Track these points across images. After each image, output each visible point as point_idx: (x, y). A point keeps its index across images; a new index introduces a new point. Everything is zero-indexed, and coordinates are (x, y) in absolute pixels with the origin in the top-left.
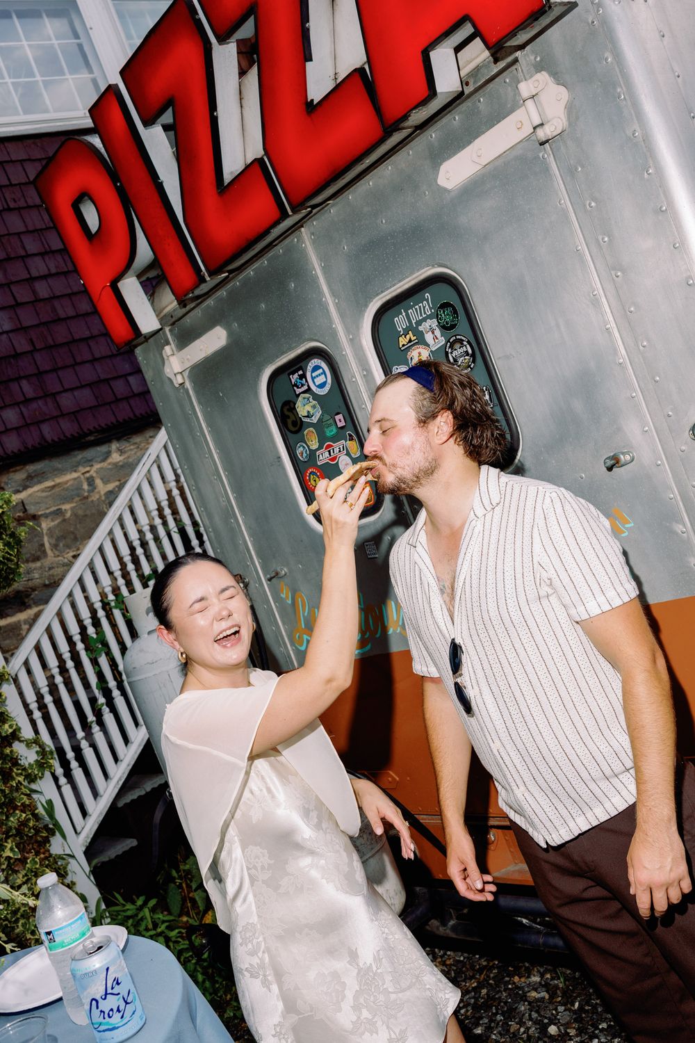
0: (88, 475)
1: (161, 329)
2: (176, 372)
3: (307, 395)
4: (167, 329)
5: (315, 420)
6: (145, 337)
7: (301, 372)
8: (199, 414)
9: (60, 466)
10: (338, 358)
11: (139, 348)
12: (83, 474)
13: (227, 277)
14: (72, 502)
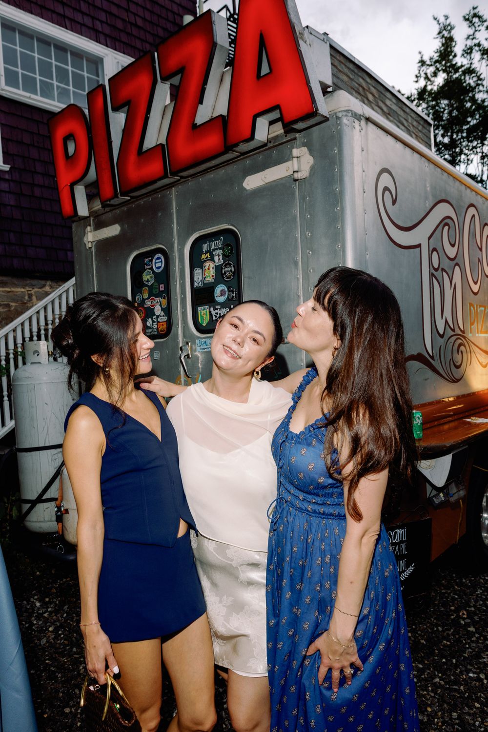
0: (30, 292)
1: (89, 217)
2: (89, 240)
3: (150, 271)
4: (92, 219)
5: (150, 284)
6: (79, 218)
7: (150, 258)
8: (94, 267)
9: (16, 283)
10: (170, 257)
11: (75, 223)
12: (27, 291)
13: (129, 200)
14: (16, 303)
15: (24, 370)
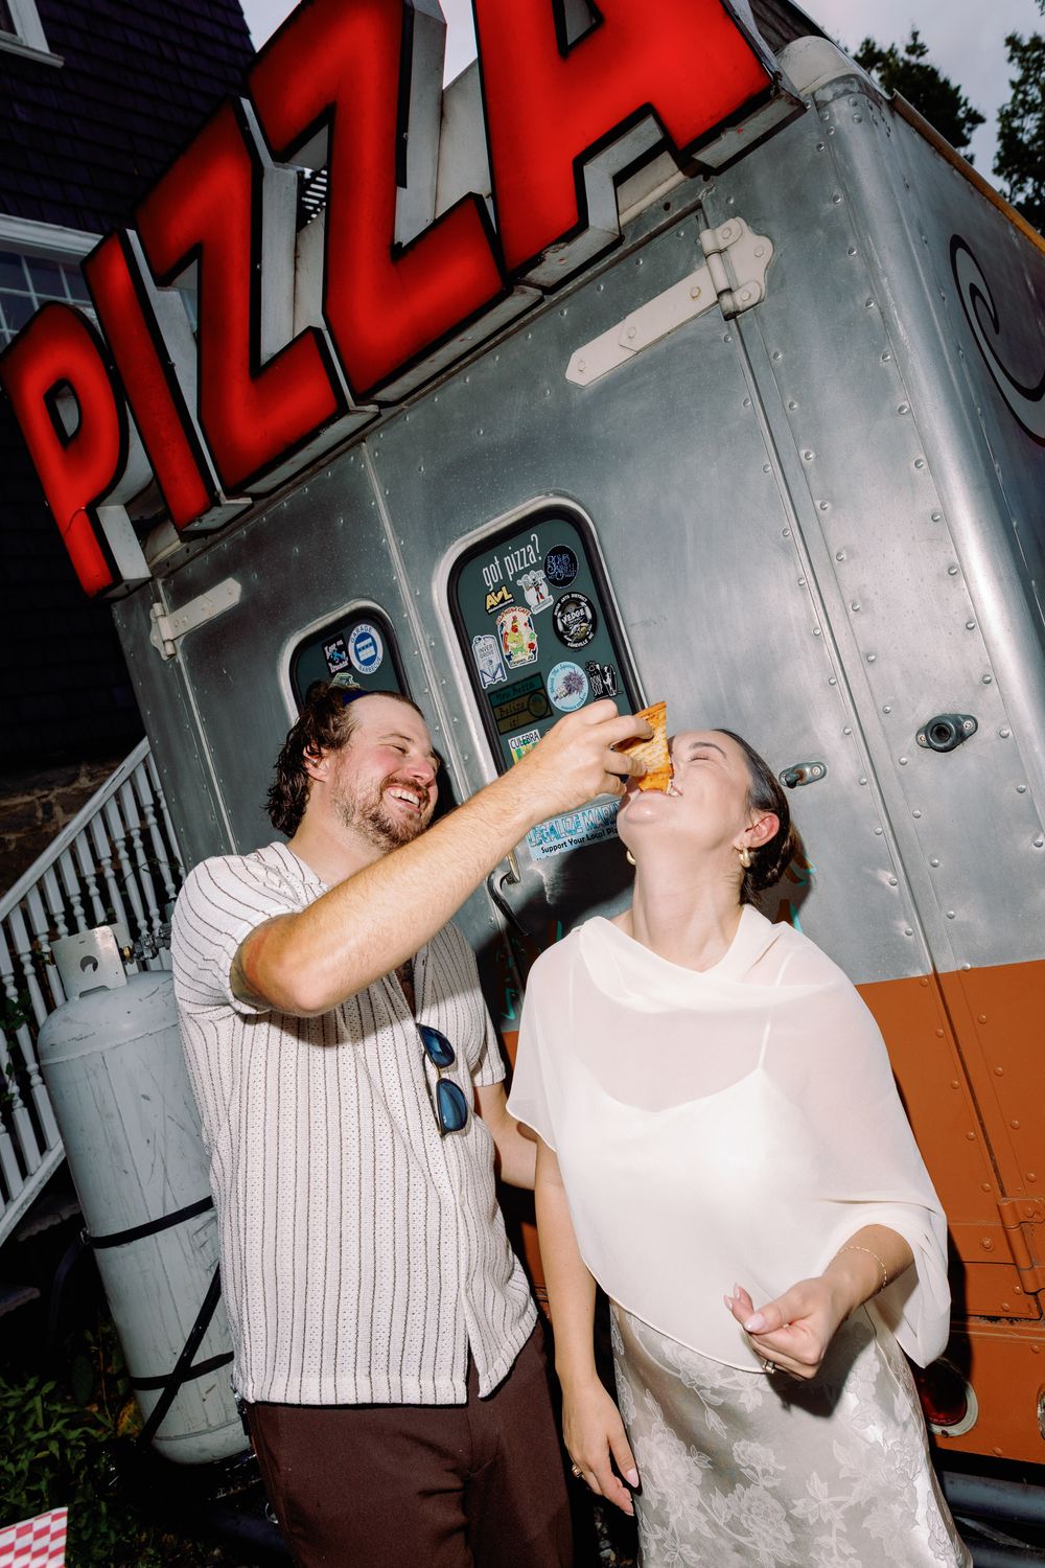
0: (44, 800)
1: (152, 579)
2: (165, 638)
4: (160, 582)
6: (127, 586)
7: (340, 643)
8: (192, 699)
10: (395, 625)
11: (119, 604)
12: (39, 798)
14: (20, 832)
15: (66, 1020)
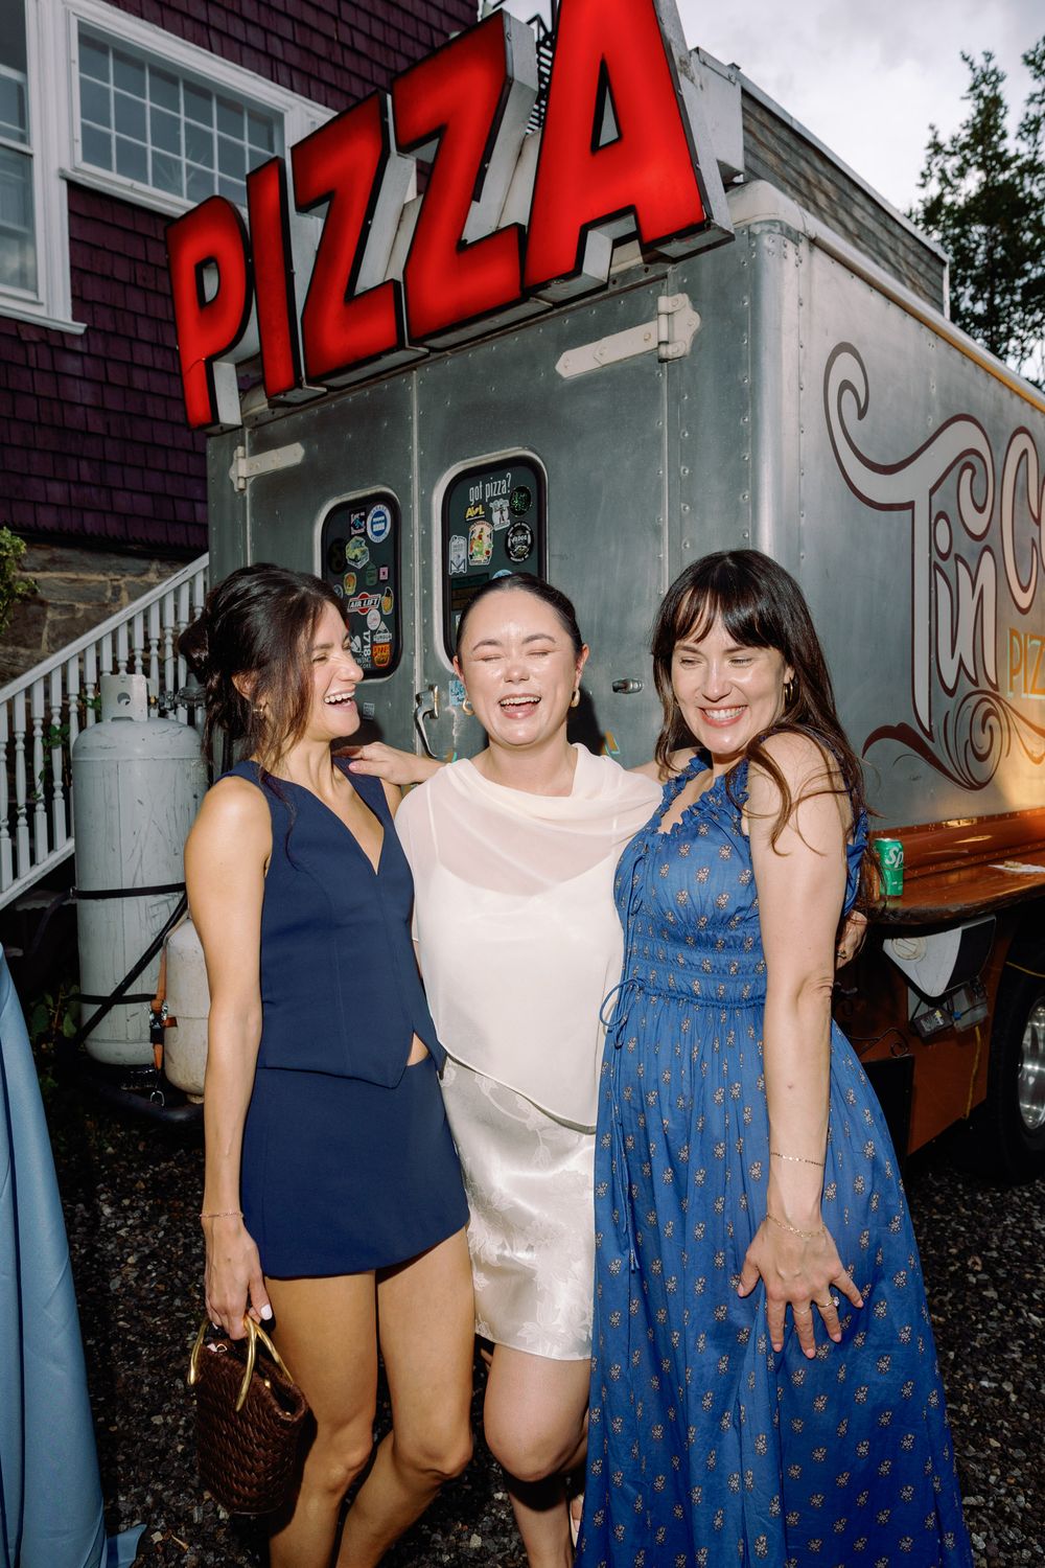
0: (115, 583)
1: (241, 427)
2: (240, 475)
3: (361, 539)
4: (247, 431)
5: (360, 566)
6: (222, 428)
7: (363, 514)
8: (248, 527)
9: (89, 562)
10: (403, 511)
11: (213, 439)
12: (111, 580)
13: (324, 394)
14: (89, 604)
15: (99, 732)
